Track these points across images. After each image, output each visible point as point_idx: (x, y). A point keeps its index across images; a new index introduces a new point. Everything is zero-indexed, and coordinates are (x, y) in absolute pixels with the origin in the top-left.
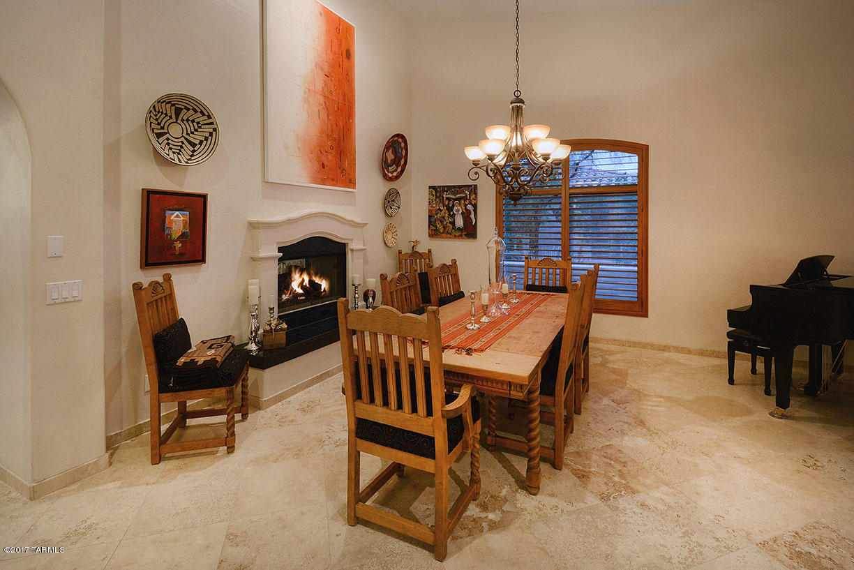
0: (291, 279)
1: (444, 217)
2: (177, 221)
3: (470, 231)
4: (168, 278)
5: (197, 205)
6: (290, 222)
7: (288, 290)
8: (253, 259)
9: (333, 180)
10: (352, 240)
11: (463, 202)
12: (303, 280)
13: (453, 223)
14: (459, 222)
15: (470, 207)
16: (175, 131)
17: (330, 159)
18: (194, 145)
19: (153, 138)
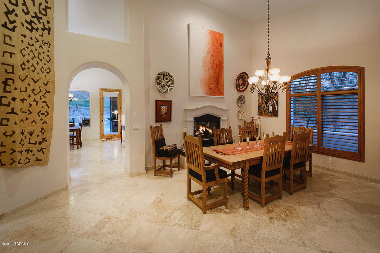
0: (199, 128)
1: (264, 107)
2: (164, 109)
3: (275, 113)
4: (161, 125)
5: (169, 104)
6: (197, 109)
7: (198, 131)
8: (186, 121)
9: (214, 93)
10: (222, 116)
11: (272, 100)
12: (203, 129)
13: (268, 110)
14: (271, 109)
15: (275, 102)
16: (163, 82)
17: (213, 86)
18: (168, 86)
19: (157, 85)
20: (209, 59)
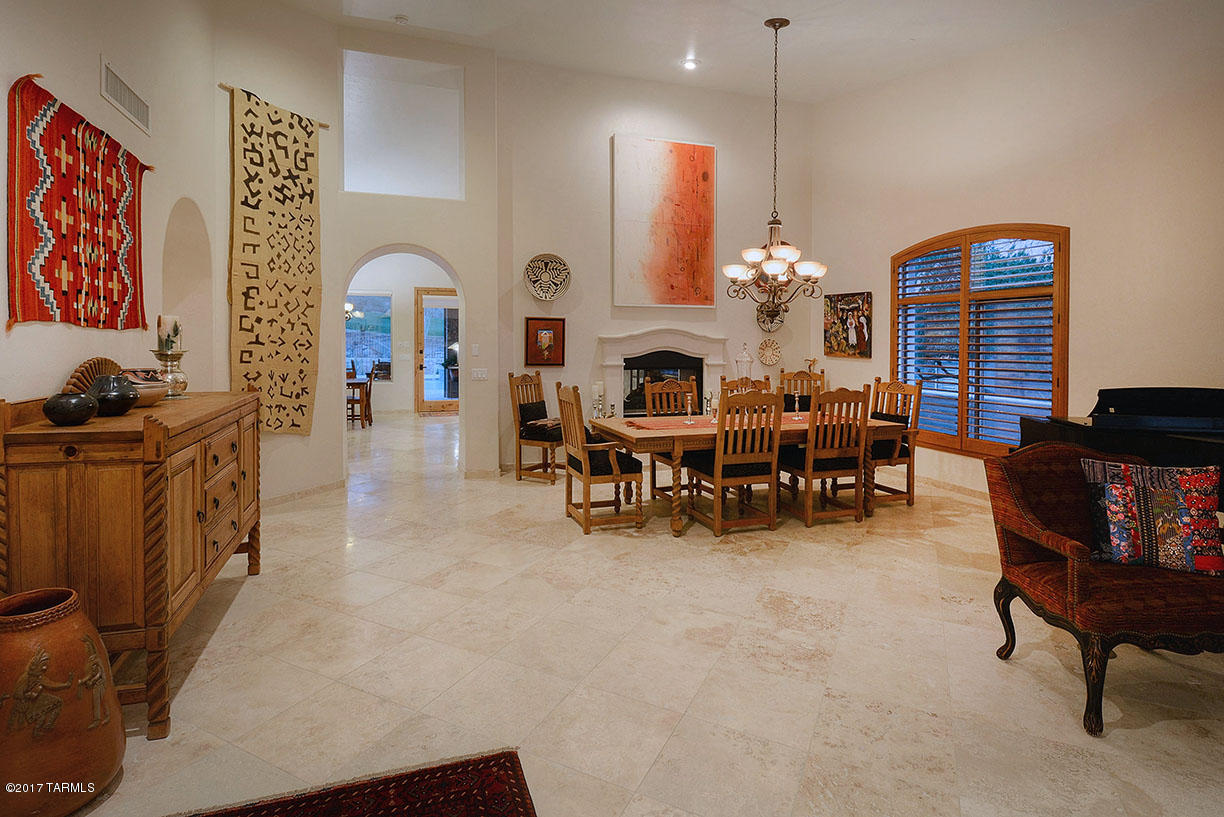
1: (838, 332)
2: (545, 337)
3: (864, 349)
4: (538, 374)
5: (558, 326)
6: (632, 337)
9: (683, 299)
10: (707, 355)
11: (856, 313)
13: (846, 339)
14: (853, 339)
15: (863, 319)
16: (545, 277)
17: (680, 280)
18: (556, 285)
19: (530, 286)
20: (668, 214)
